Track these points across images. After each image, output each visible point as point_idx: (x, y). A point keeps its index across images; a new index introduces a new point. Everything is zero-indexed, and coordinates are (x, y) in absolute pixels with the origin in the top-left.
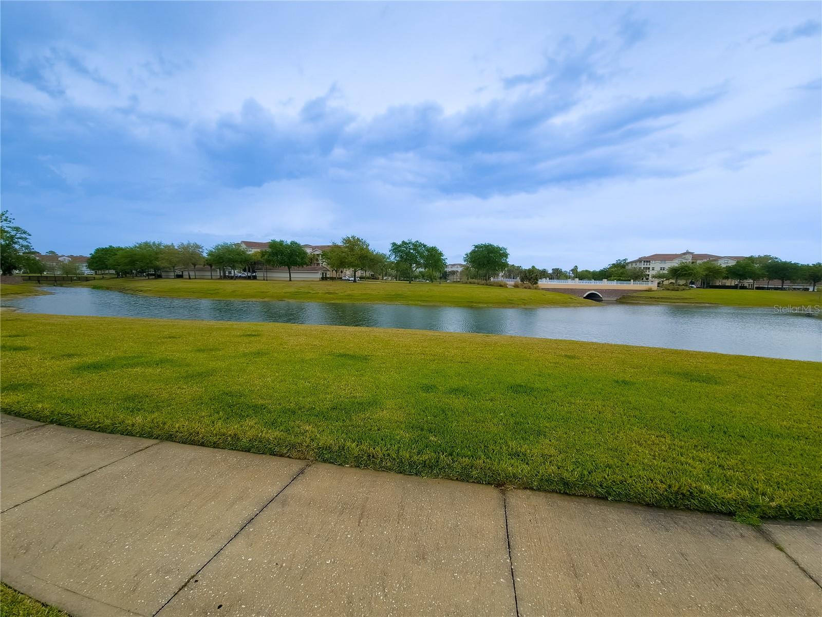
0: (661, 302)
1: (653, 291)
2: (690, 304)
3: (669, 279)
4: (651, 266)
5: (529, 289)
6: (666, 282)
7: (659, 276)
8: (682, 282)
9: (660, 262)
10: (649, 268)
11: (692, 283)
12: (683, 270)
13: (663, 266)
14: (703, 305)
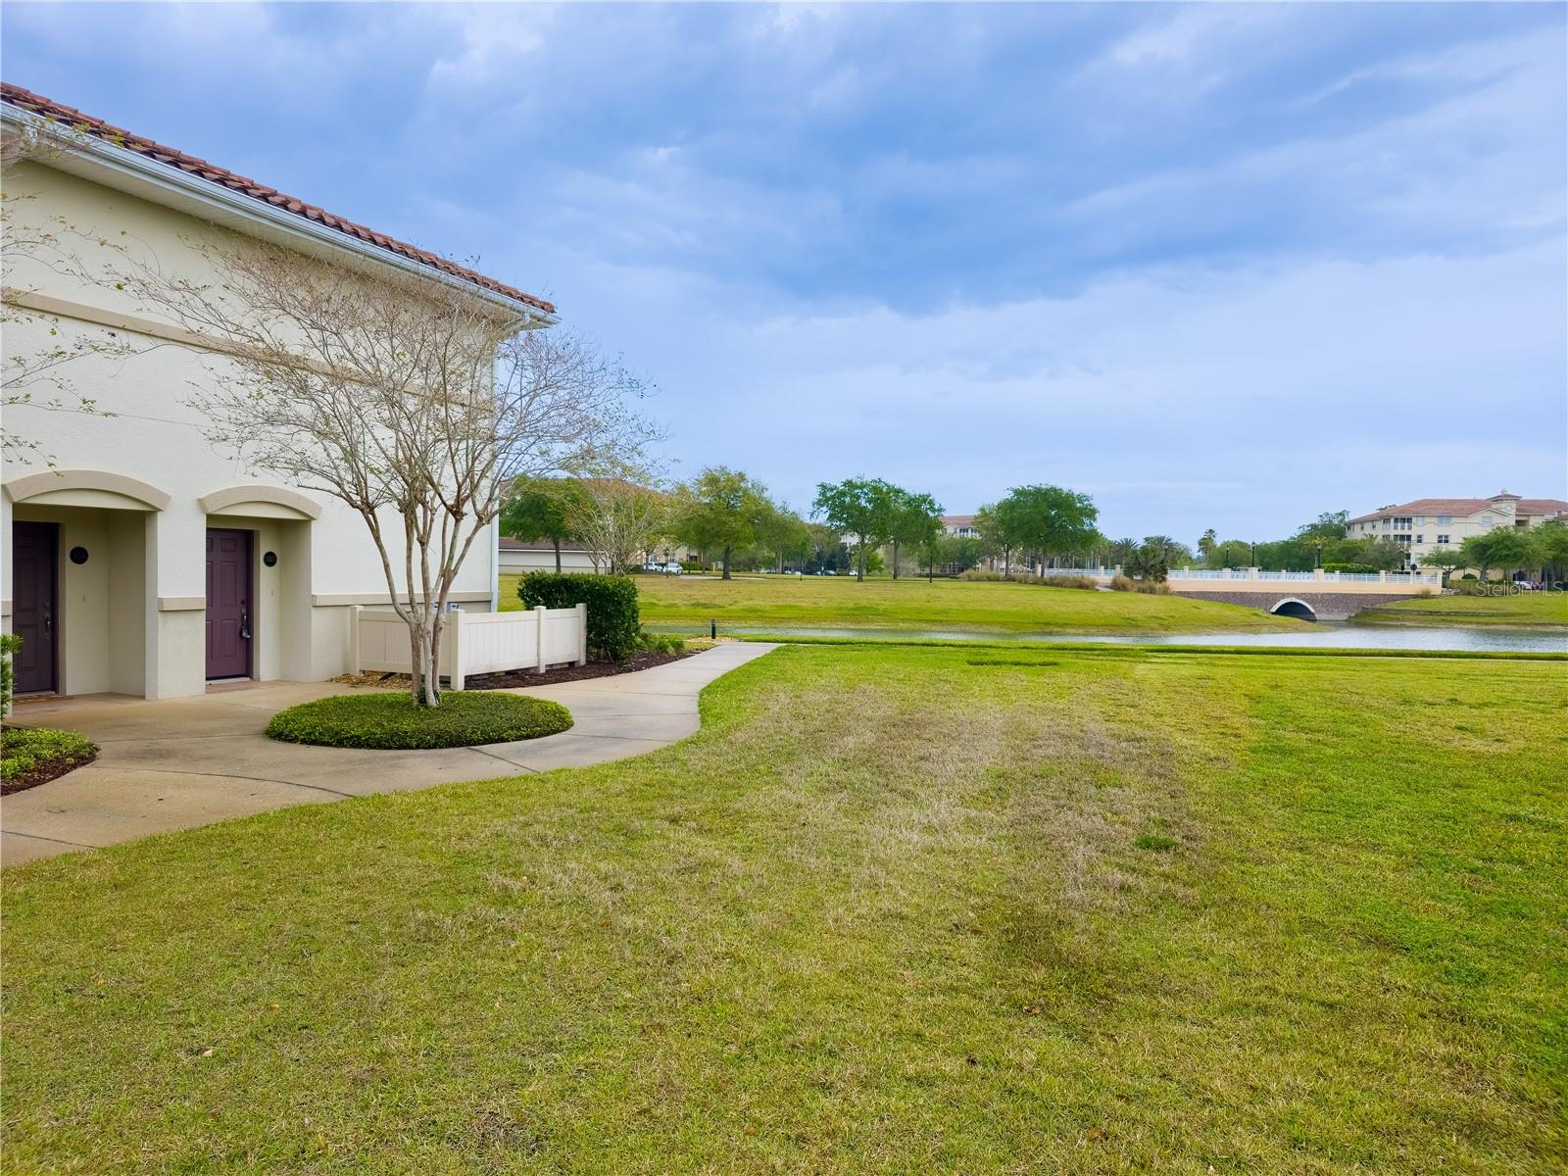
0: (1457, 622)
1: (1434, 597)
2: (1522, 628)
3: (1464, 568)
4: (1414, 533)
5: (1151, 593)
6: (1457, 575)
7: (1439, 560)
8: (1495, 574)
9: (1435, 520)
10: (1409, 537)
11: (1521, 577)
12: (1501, 546)
13: (1444, 531)
14: (1551, 629)
